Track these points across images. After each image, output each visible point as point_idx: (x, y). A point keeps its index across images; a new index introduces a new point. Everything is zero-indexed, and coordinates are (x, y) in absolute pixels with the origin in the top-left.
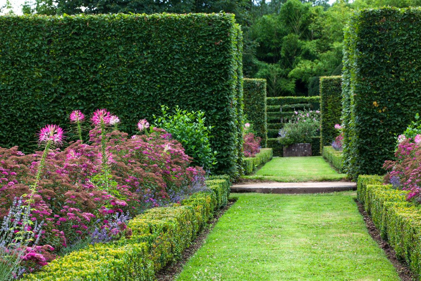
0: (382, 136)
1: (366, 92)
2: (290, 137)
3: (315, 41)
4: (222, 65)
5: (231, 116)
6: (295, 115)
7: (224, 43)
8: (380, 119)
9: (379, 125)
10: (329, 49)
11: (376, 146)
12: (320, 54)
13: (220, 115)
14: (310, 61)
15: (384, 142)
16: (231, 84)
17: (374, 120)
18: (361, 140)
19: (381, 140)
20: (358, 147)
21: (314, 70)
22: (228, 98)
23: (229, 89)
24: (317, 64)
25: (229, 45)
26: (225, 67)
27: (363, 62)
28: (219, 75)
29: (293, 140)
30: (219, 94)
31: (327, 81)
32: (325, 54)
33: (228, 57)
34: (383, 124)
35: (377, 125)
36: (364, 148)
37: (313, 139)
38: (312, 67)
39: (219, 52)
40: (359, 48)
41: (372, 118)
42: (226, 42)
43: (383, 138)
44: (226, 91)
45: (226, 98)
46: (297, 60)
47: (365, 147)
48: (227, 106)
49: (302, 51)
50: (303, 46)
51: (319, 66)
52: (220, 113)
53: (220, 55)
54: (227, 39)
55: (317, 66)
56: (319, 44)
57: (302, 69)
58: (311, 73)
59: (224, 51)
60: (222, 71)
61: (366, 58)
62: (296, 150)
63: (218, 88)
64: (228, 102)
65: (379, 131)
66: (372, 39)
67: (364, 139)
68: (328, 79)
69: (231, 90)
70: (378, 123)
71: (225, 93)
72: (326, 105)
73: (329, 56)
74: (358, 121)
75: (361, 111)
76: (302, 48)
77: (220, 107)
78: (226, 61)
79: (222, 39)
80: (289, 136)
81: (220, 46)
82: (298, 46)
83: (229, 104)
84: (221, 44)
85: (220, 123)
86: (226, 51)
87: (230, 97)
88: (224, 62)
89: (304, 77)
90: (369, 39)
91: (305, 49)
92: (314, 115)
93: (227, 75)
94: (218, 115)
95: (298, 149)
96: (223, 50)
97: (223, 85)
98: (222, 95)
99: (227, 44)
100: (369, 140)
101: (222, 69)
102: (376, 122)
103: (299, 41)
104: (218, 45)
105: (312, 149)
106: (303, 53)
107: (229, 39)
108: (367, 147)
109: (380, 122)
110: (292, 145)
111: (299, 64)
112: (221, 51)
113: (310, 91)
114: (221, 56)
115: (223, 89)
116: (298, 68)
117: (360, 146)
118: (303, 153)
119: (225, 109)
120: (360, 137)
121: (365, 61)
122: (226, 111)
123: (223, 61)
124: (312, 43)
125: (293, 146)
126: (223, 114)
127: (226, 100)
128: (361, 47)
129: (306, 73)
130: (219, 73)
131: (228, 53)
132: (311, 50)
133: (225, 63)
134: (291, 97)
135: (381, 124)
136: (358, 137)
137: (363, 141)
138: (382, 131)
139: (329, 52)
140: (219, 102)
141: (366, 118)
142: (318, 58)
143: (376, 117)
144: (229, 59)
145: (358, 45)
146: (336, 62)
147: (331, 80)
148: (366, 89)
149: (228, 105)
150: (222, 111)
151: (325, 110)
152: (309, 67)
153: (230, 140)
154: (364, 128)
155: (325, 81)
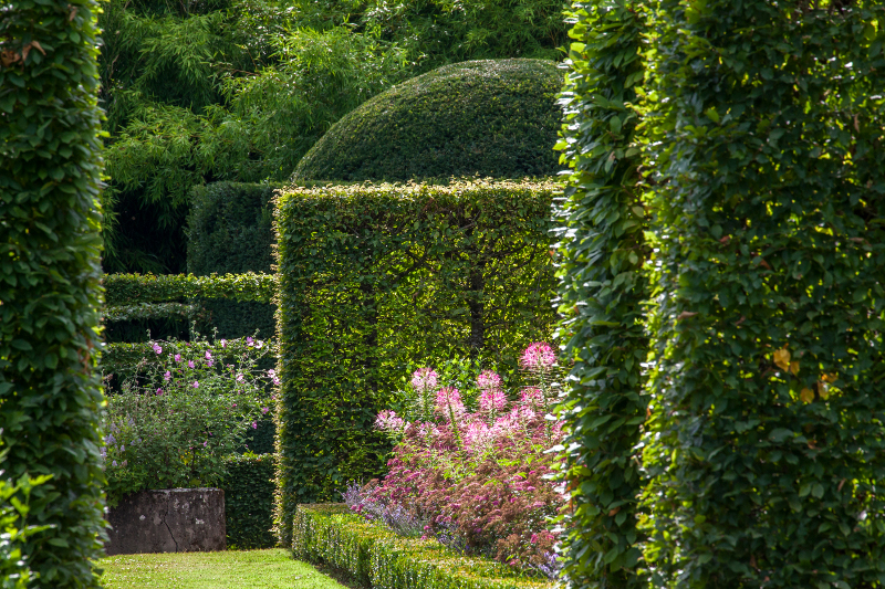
0: (818, 521)
1: (742, 301)
2: (129, 456)
3: (203, 20)
4: (41, 163)
5: (85, 413)
6: (152, 356)
7: (48, 58)
8: (804, 432)
9: (804, 461)
10: (271, 59)
11: (791, 567)
12: (230, 82)
13: (32, 412)
14: (188, 113)
15: (830, 549)
16: (84, 255)
17: (778, 436)
18: (716, 535)
19: (814, 537)
20: (704, 568)
21: (206, 149)
22: (72, 329)
23: (75, 283)
24: (217, 123)
25: (76, 67)
26: (59, 176)
27: (724, 158)
28: (24, 215)
29: (145, 473)
30: (28, 309)
31: (306, 207)
32: (251, 83)
33: (73, 128)
34: (820, 458)
35: (793, 461)
36: (728, 571)
37: (231, 466)
38: (195, 139)
39: (24, 101)
40: (704, 93)
41: (770, 427)
42: (58, 51)
43: (822, 529)
44: (63, 290)
45: (63, 327)
46: (121, 105)
47: (736, 567)
48: (64, 365)
49: (143, 63)
50: (151, 41)
51: (228, 133)
52: (27, 402)
53: (28, 113)
54: (62, 37)
55: (219, 132)
56: (220, 33)
57: (153, 145)
58: (190, 166)
59: (51, 98)
60: (44, 190)
61: (739, 141)
62: (157, 520)
63: (19, 275)
64: (70, 346)
65: (803, 493)
66: (769, 51)
67: (729, 529)
68: (312, 200)
69: (83, 286)
70: (798, 451)
71: (55, 301)
72: (300, 314)
73: (272, 88)
74: (699, 442)
75: (717, 392)
76: (144, 51)
77: (27, 370)
78: (63, 146)
79: (40, 36)
80: (123, 456)
81: (28, 70)
82: (128, 41)
83: (76, 356)
84: (37, 60)
85: (29, 451)
86: (56, 95)
87: (79, 321)
88: (53, 148)
89: (157, 180)
90: (753, 48)
91: (157, 53)
92: (240, 358)
93: (67, 214)
94: (19, 408)
95: (164, 513)
96: (47, 89)
97: (49, 261)
98: (39, 312)
99: (67, 61)
100: (756, 536)
101: (40, 183)
102: (787, 447)
103: (129, 16)
104: (17, 65)
105: (229, 512)
106: (149, 71)
107: (76, 39)
108: (744, 568)
109: (805, 447)
110: (136, 495)
111: (137, 125)
112: (34, 95)
113: (195, 248)
114: (34, 121)
115: (47, 284)
116: (133, 143)
117: (712, 562)
118: (190, 531)
119: (58, 379)
120: (711, 520)
121: (735, 154)
122: (64, 390)
123: (44, 146)
124: (192, 30)
125: (143, 499)
126: (45, 405)
127: (61, 337)
128: (712, 85)
129: (166, 163)
130: (27, 205)
131: (68, 104)
132: (186, 61)
133: (57, 155)
134: (129, 277)
135: (812, 456)
136: (700, 518)
137: (724, 541)
138: (819, 492)
139: (270, 73)
140: (27, 347)
141: (741, 428)
142: (219, 99)
143: (789, 422)
144: (78, 136)
145: (700, 77)
146: (304, 118)
147: (326, 204)
148: (741, 289)
149: (73, 362)
150: (40, 392)
151: (298, 341)
152: (181, 139)
153: (77, 535)
154: (728, 477)
155: (299, 210)
